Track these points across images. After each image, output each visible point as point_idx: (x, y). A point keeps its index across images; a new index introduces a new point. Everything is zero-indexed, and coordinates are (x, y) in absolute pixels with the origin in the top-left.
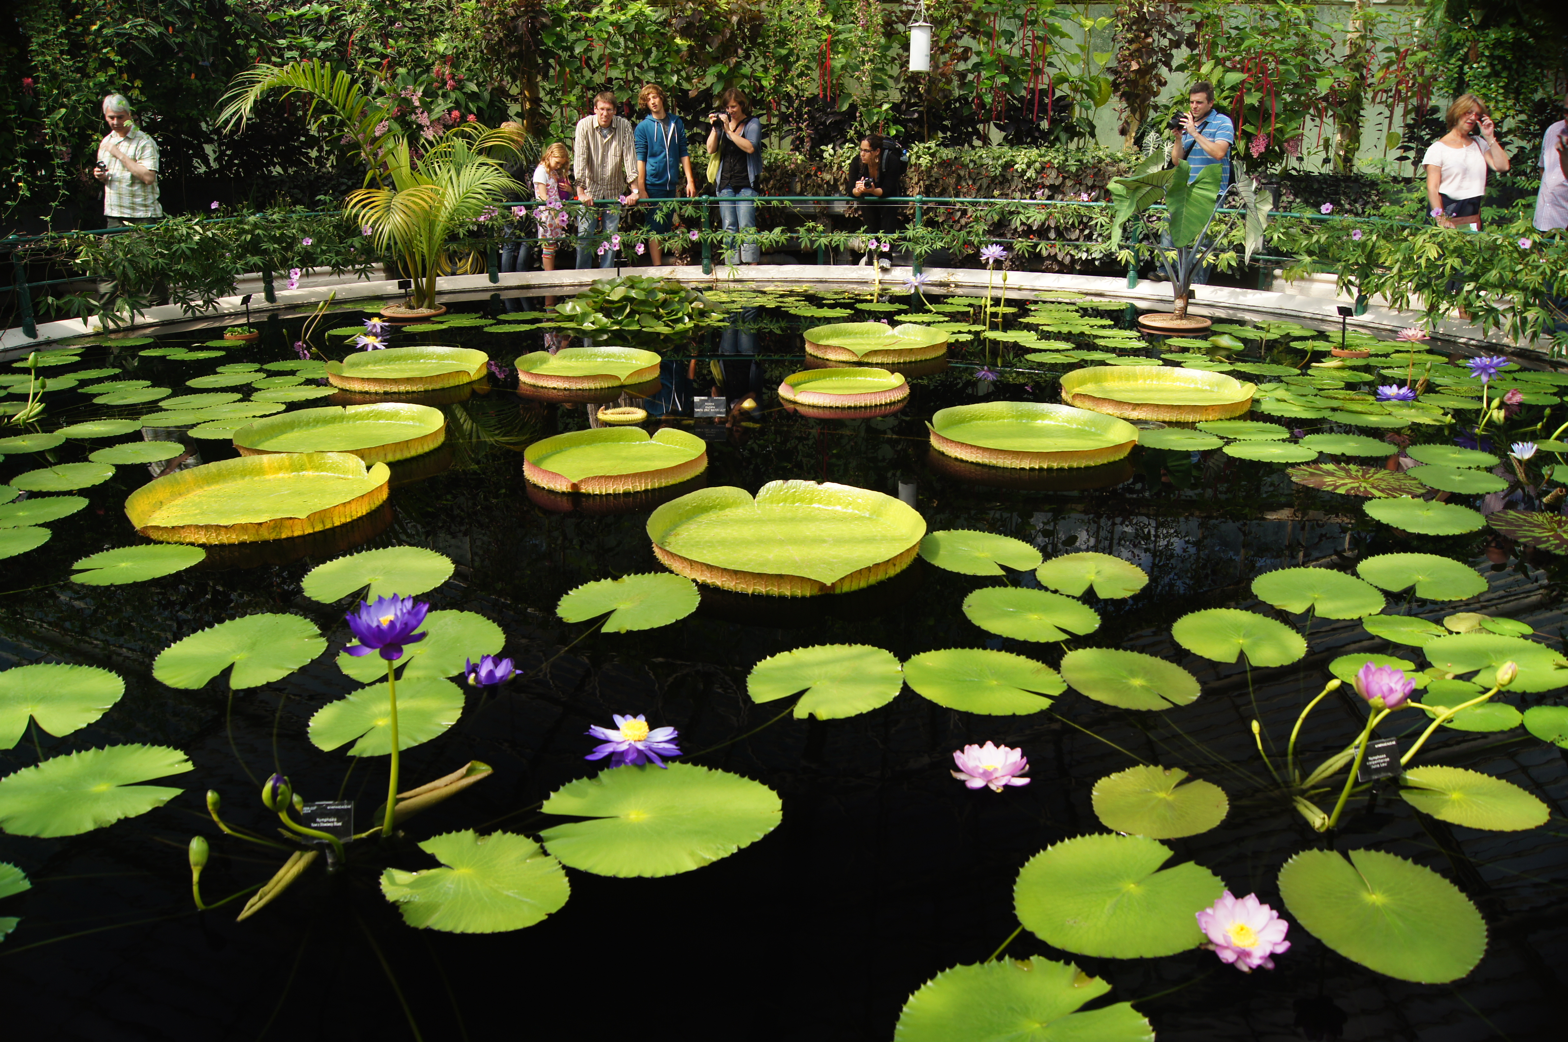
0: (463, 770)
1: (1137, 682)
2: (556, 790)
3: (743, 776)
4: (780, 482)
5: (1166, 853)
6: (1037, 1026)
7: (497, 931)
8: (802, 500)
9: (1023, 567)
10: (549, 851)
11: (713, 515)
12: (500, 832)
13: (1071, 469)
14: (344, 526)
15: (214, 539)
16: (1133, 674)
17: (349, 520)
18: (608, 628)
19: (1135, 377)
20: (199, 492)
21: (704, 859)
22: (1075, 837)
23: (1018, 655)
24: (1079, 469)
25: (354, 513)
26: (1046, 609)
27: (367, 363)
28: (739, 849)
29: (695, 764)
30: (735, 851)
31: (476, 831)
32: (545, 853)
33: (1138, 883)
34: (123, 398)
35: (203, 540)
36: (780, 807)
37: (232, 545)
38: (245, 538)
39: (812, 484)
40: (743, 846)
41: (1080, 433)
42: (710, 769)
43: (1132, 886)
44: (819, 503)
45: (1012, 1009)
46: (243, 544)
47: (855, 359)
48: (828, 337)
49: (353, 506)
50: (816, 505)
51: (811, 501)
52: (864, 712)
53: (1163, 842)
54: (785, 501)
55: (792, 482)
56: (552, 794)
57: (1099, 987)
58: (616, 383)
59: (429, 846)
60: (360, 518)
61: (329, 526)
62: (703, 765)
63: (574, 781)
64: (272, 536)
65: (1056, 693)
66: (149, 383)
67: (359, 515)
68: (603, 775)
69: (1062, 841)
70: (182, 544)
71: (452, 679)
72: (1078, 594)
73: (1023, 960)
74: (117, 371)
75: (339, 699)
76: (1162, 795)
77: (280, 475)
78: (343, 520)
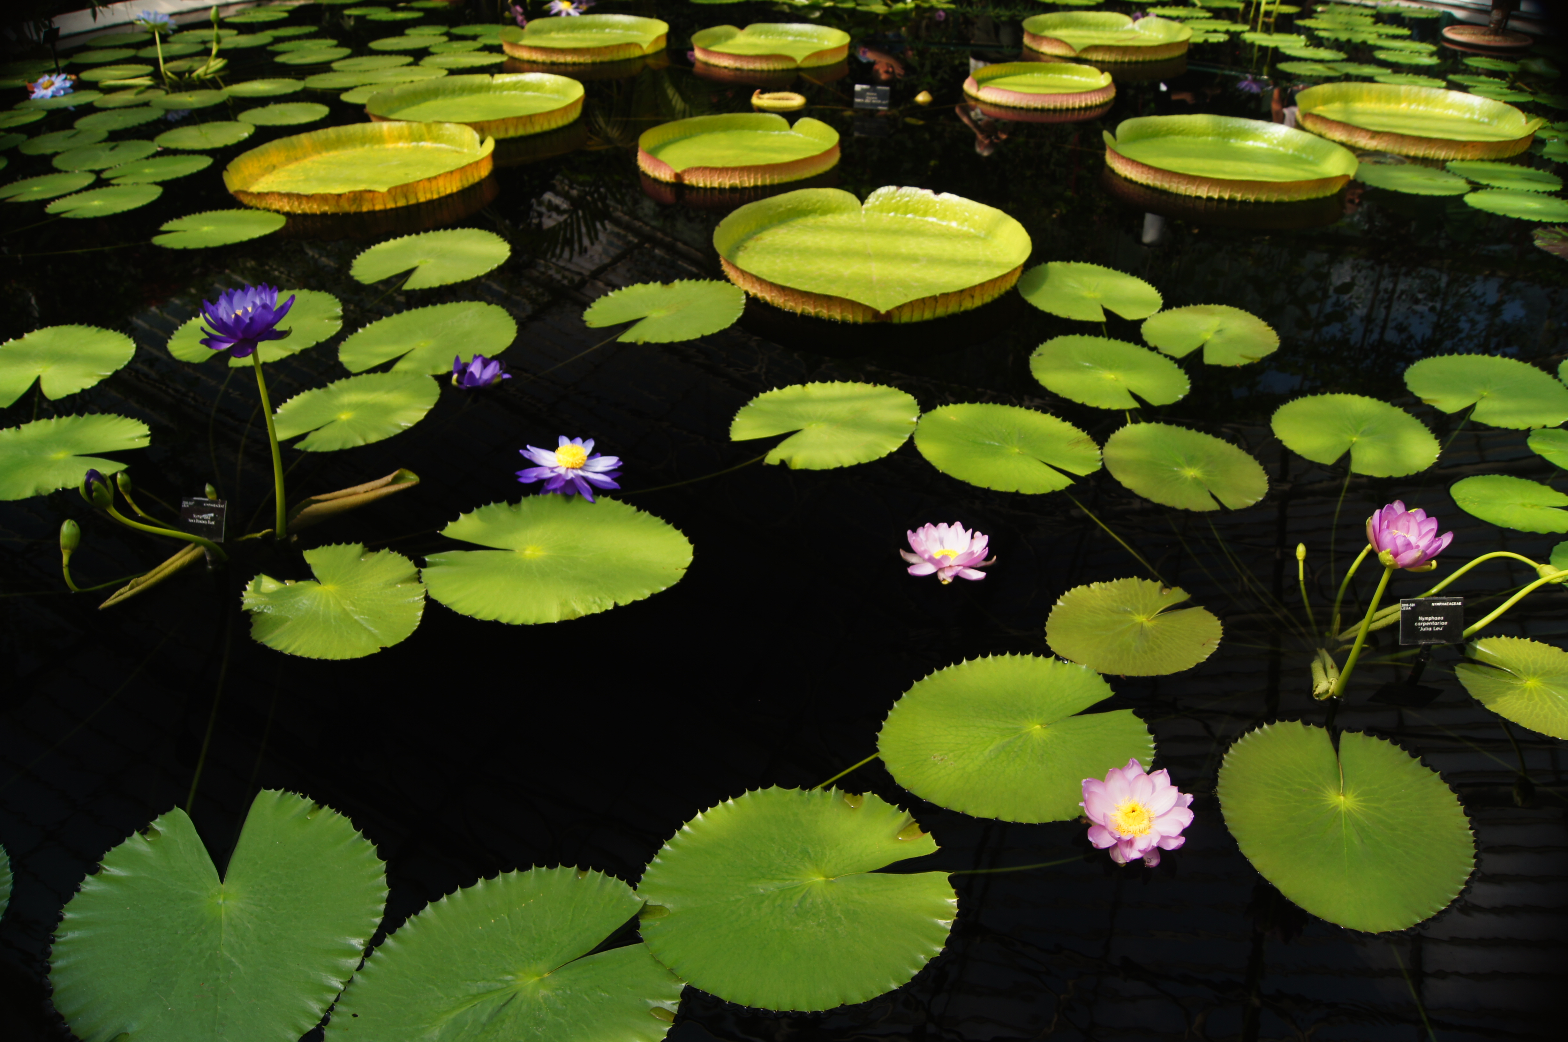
0: (389, 478)
1: (1191, 473)
2: (468, 511)
3: (668, 522)
4: (893, 188)
5: (1105, 692)
6: (821, 879)
7: (324, 658)
8: (915, 211)
9: (1129, 314)
10: (423, 580)
11: (810, 220)
12: (387, 549)
13: (1257, 203)
14: (430, 202)
15: (298, 208)
16: (1191, 461)
17: (435, 196)
18: (626, 338)
19: (1398, 98)
20: (316, 158)
21: (574, 611)
22: (1003, 654)
23: (1064, 420)
24: (1268, 203)
25: (442, 189)
26: (1130, 366)
27: (550, 31)
28: (616, 605)
29: (626, 502)
30: (610, 607)
31: (365, 545)
32: (419, 580)
33: (1046, 725)
34: (302, 57)
35: (287, 208)
36: (687, 564)
37: (313, 216)
38: (326, 208)
39: (928, 193)
40: (622, 603)
41: (1295, 160)
42: (639, 510)
43: (1038, 727)
44: (934, 216)
45: (805, 852)
46: (324, 215)
47: (1072, 54)
48: (1055, 27)
49: (441, 182)
50: (930, 219)
51: (925, 213)
52: (846, 465)
53: (1108, 678)
54: (896, 210)
55: (906, 190)
56: (462, 516)
57: (927, 845)
58: (791, 65)
59: (311, 556)
60: (451, 196)
61: (412, 201)
62: (633, 505)
63: (492, 504)
64: (353, 209)
65: (1082, 471)
66: (334, 42)
67: (449, 191)
68: (526, 503)
69: (985, 656)
70: (269, 210)
71: (437, 378)
72: (1180, 354)
73: (855, 794)
74: (313, 29)
75: (319, 387)
76: (1141, 619)
77: (401, 145)
78: (429, 197)
